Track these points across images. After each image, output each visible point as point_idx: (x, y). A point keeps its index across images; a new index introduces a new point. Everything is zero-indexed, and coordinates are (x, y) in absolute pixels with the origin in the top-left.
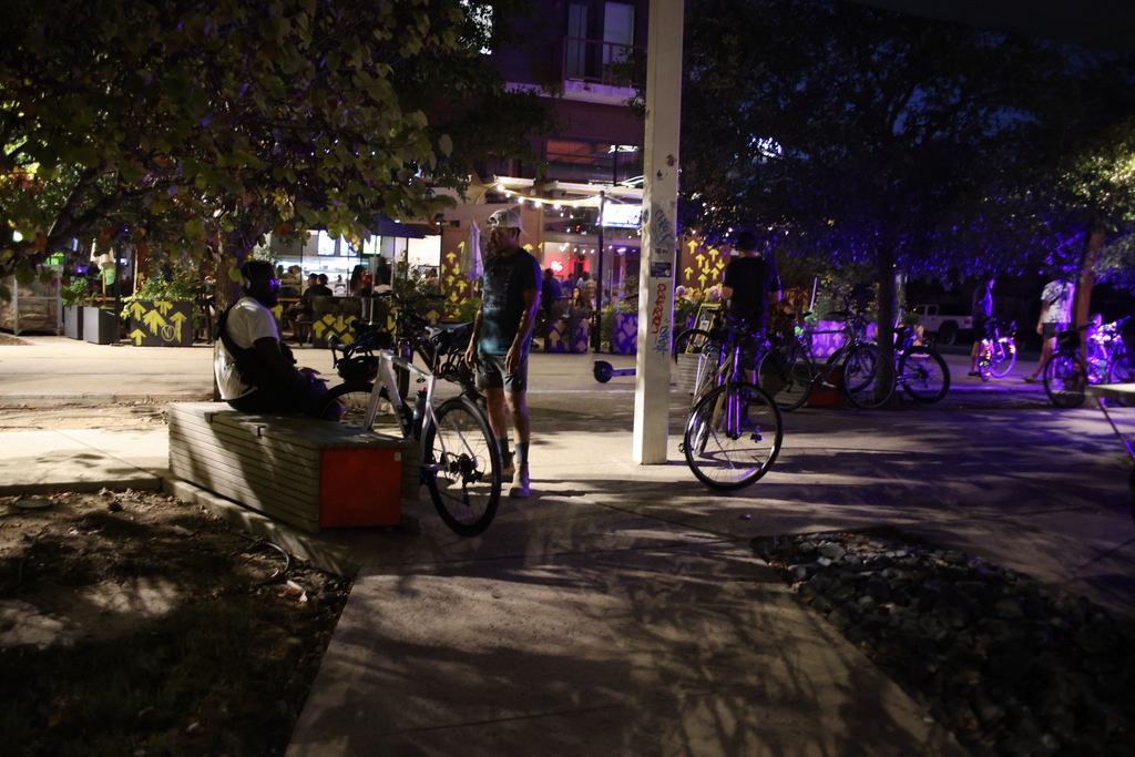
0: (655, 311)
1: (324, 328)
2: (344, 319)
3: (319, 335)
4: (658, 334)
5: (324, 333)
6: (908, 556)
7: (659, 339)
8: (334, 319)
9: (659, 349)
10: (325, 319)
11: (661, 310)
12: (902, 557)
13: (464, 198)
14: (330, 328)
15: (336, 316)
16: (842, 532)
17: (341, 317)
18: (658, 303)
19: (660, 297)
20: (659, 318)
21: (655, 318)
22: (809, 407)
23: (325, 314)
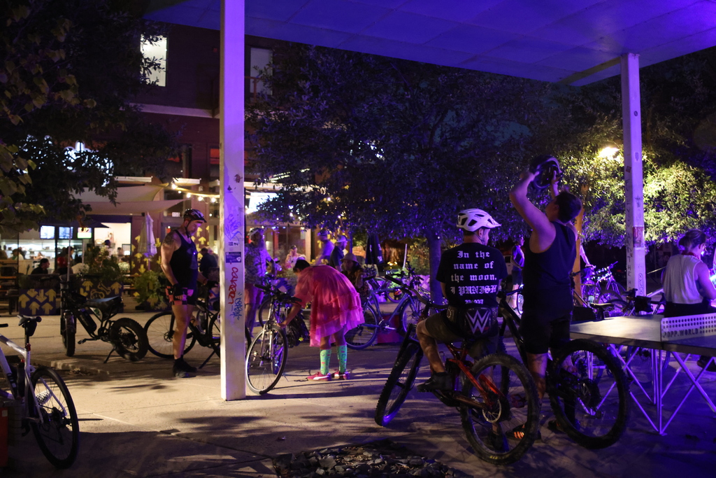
0: (230, 288)
1: (28, 299)
2: (45, 292)
3: (24, 305)
4: (234, 304)
5: (28, 304)
6: (383, 463)
7: (234, 307)
8: (36, 293)
9: (234, 314)
10: (29, 293)
11: (235, 287)
12: (378, 464)
13: (115, 203)
14: (33, 299)
15: (38, 289)
16: (347, 446)
17: (42, 291)
18: (232, 281)
19: (234, 277)
20: (234, 293)
21: (231, 293)
22: (378, 344)
23: (29, 289)
